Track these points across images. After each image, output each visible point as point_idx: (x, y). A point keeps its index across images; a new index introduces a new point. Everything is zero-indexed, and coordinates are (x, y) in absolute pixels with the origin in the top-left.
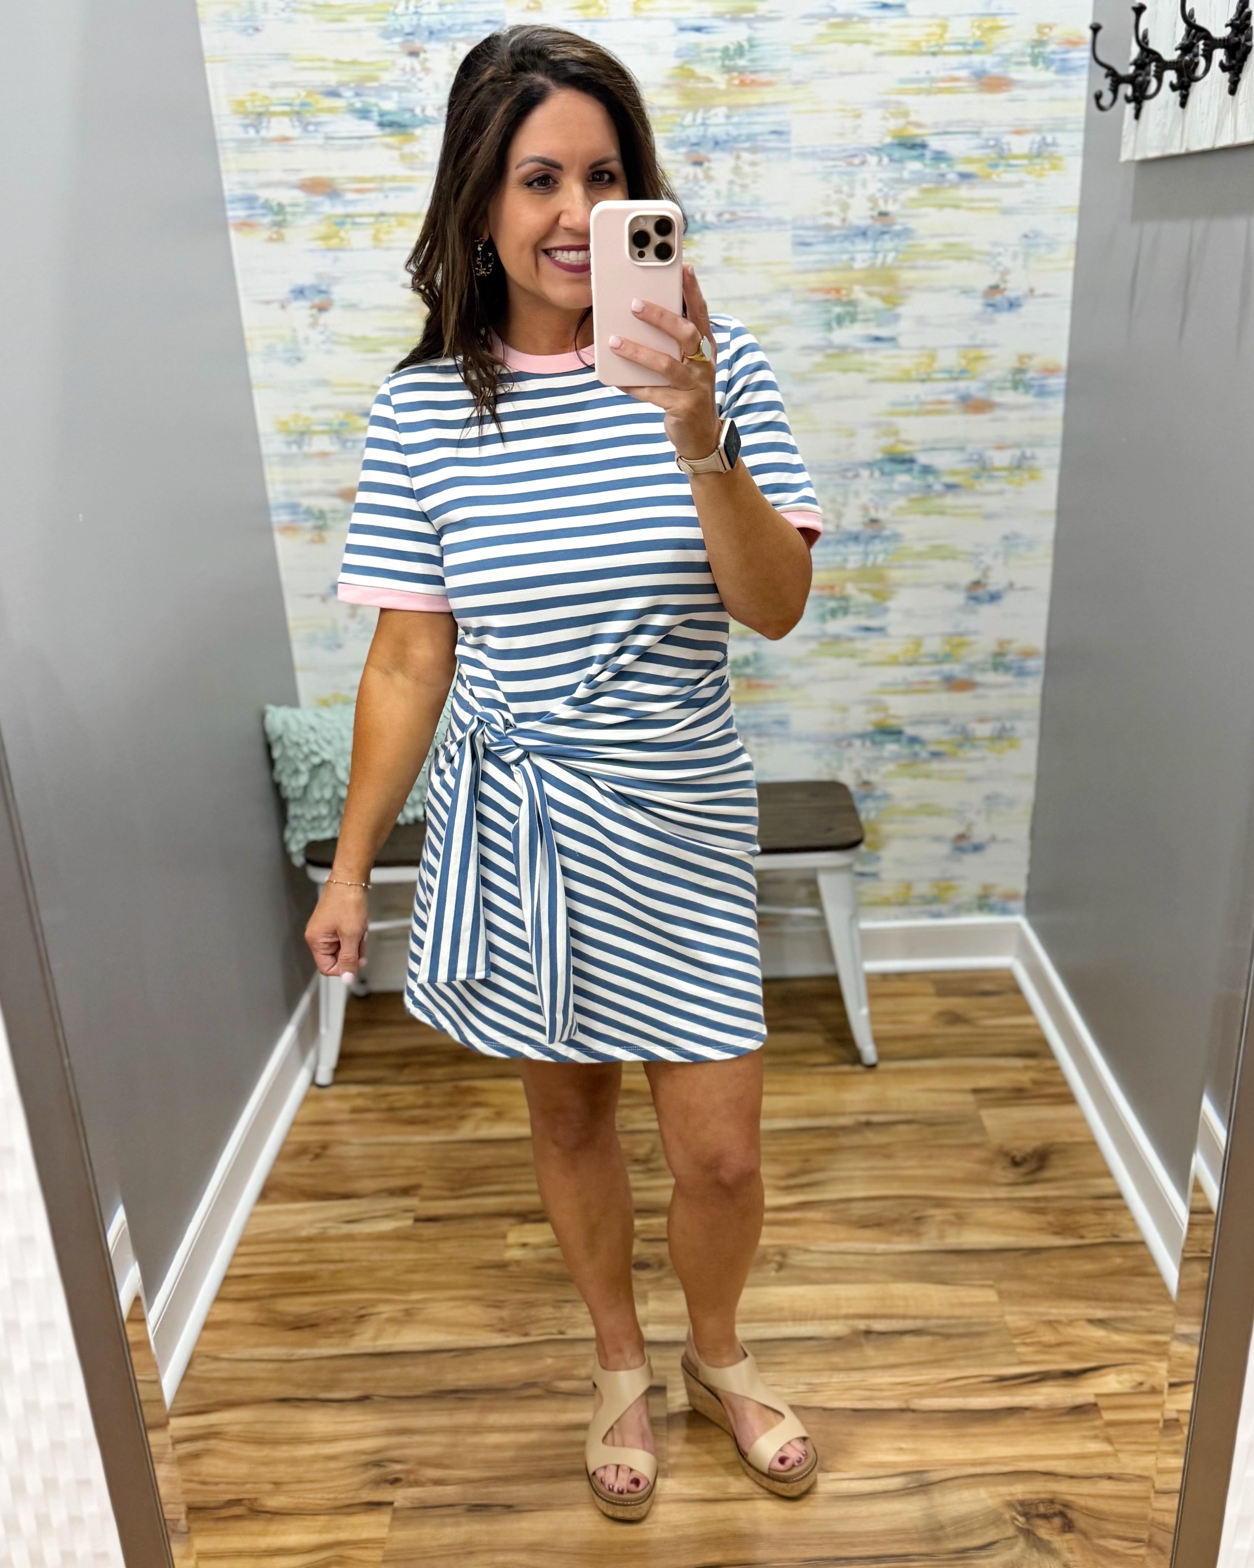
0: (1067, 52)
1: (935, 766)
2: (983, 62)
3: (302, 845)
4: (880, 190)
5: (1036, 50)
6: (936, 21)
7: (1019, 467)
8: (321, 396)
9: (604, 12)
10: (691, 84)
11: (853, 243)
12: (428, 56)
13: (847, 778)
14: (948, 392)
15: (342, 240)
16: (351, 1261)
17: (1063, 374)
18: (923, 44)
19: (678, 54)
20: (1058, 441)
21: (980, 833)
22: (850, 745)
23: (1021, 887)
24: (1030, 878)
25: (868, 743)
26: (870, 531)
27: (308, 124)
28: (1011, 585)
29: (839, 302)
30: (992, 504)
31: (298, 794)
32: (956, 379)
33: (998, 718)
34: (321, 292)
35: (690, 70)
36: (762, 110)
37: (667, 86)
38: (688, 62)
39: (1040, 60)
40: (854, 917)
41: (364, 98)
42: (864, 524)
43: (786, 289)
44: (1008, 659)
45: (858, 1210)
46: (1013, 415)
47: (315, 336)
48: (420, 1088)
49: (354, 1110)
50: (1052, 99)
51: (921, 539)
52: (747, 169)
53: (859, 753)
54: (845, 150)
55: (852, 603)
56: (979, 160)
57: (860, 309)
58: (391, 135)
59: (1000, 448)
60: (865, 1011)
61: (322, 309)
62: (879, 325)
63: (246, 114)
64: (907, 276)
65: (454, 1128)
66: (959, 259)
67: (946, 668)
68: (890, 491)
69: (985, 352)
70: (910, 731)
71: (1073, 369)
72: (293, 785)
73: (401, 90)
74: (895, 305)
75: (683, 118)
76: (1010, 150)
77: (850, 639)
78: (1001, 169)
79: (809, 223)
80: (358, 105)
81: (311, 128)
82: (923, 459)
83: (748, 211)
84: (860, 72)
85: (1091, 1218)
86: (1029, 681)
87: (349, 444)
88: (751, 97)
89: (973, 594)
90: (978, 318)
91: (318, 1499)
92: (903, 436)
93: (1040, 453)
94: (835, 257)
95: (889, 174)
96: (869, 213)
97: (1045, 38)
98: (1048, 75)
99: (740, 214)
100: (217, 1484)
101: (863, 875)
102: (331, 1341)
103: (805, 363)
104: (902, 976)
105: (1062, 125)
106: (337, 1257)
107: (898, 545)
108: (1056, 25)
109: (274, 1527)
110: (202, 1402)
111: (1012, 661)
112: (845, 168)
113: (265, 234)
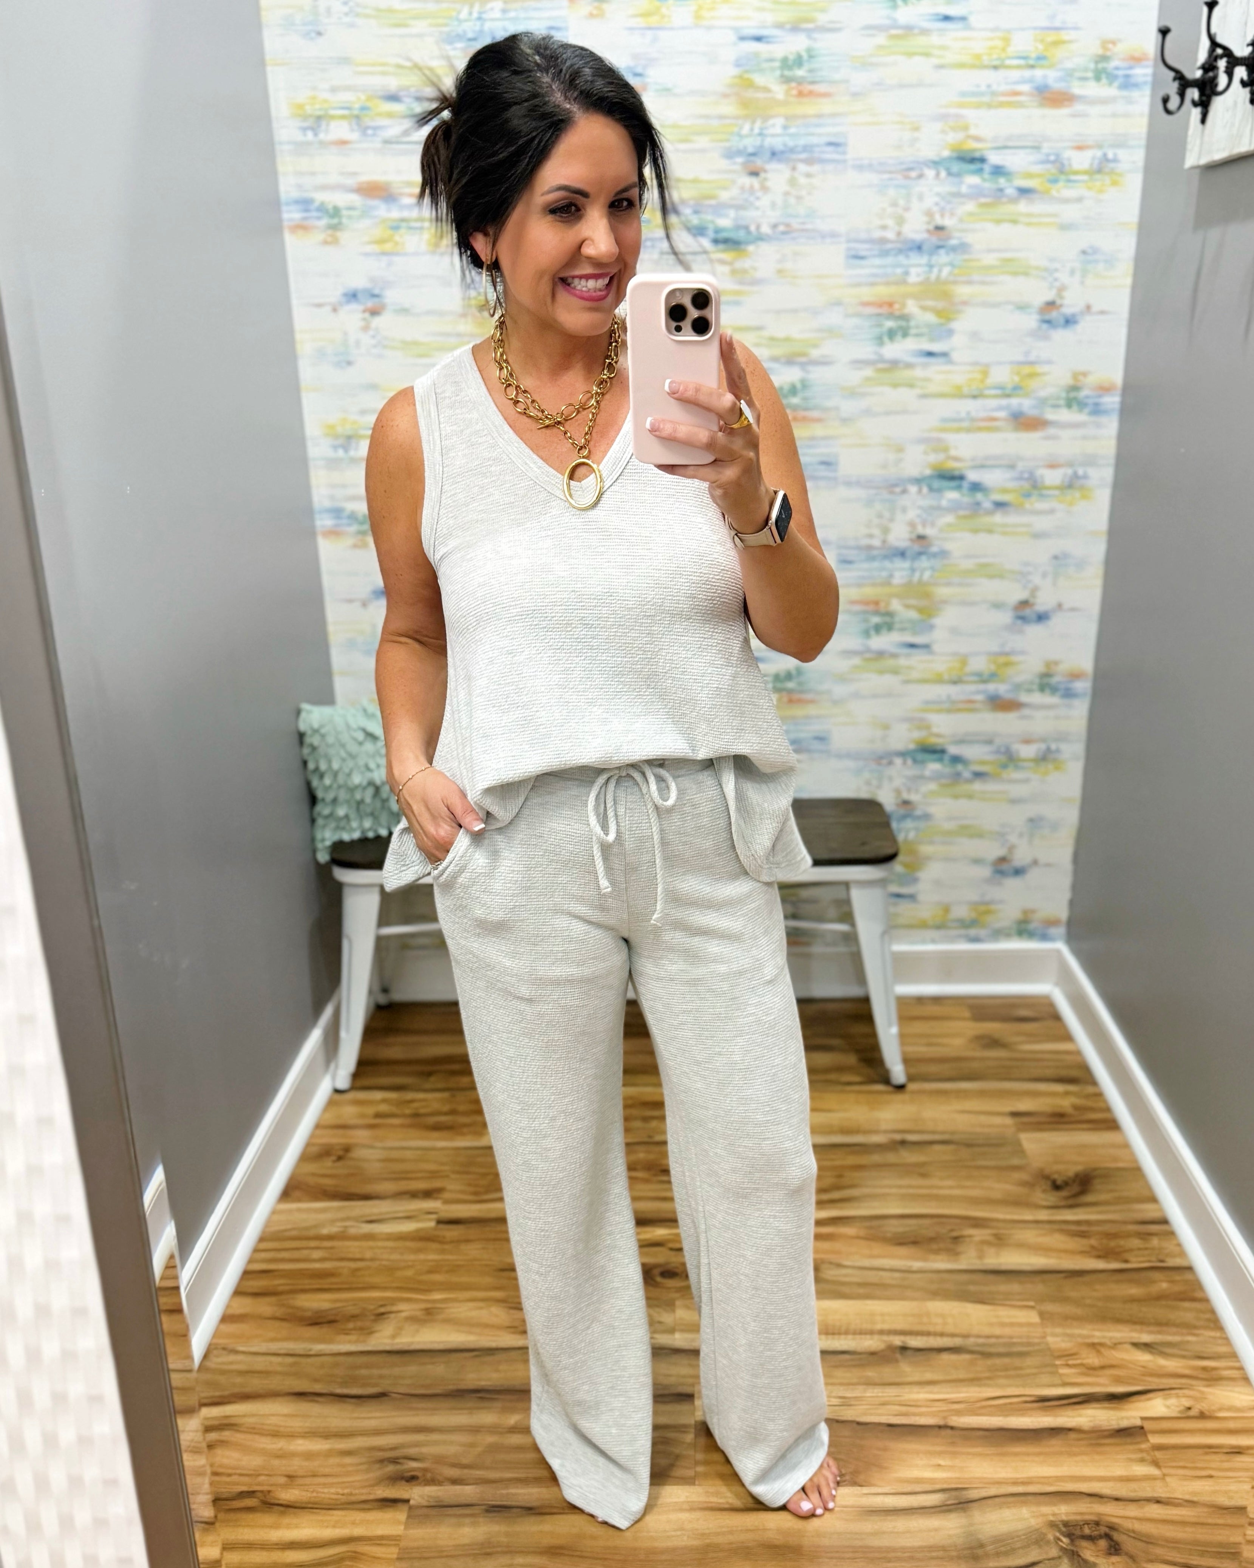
0: (1130, 65)
1: (977, 786)
2: (1045, 77)
4: (937, 204)
5: (1100, 66)
6: (999, 34)
7: (1070, 486)
8: (369, 400)
9: (666, 19)
10: (750, 94)
11: (907, 257)
13: (885, 797)
14: (1001, 408)
15: (397, 244)
16: (371, 1260)
17: (1118, 392)
18: (985, 58)
19: (737, 64)
20: (1112, 461)
21: (1021, 857)
22: (891, 763)
23: (1063, 913)
24: (1072, 904)
25: (910, 762)
26: (917, 548)
27: (367, 128)
28: (1060, 606)
29: (891, 316)
30: (1041, 523)
32: (1008, 396)
33: (1043, 740)
34: (374, 296)
35: (748, 79)
36: (820, 121)
37: (725, 95)
38: (747, 72)
39: (1104, 76)
40: (886, 939)
42: (911, 540)
43: (838, 303)
45: (894, 1227)
46: (1066, 434)
47: (367, 340)
48: (445, 1095)
49: (377, 1116)
50: (1114, 115)
51: (968, 557)
52: (802, 180)
53: (900, 772)
54: (902, 163)
55: (896, 619)
56: (1039, 176)
57: (912, 323)
59: (1052, 466)
60: (895, 1032)
61: (374, 313)
62: (932, 340)
63: (305, 118)
64: (963, 291)
65: (479, 1134)
66: (1015, 274)
67: (991, 687)
68: (939, 508)
69: (1039, 369)
70: (953, 750)
71: (1128, 388)
74: (949, 320)
75: (741, 128)
76: (1070, 165)
77: (894, 656)
78: (1061, 184)
79: (863, 236)
81: (370, 132)
82: (973, 476)
83: (803, 223)
84: (920, 85)
85: (1135, 1242)
86: (1076, 702)
88: (809, 108)
89: (1021, 613)
90: (1033, 334)
91: (333, 1494)
92: (953, 453)
93: (1092, 472)
94: (889, 270)
95: (946, 186)
96: (925, 227)
97: (1109, 54)
98: (1111, 91)
99: (795, 226)
100: (229, 1475)
101: (898, 896)
102: (349, 1337)
103: (855, 377)
104: (937, 1000)
105: (1123, 141)
106: (357, 1256)
107: (946, 562)
108: (1120, 40)
109: (286, 1520)
110: (217, 1393)
111: (1059, 682)
112: (903, 182)
113: (320, 236)
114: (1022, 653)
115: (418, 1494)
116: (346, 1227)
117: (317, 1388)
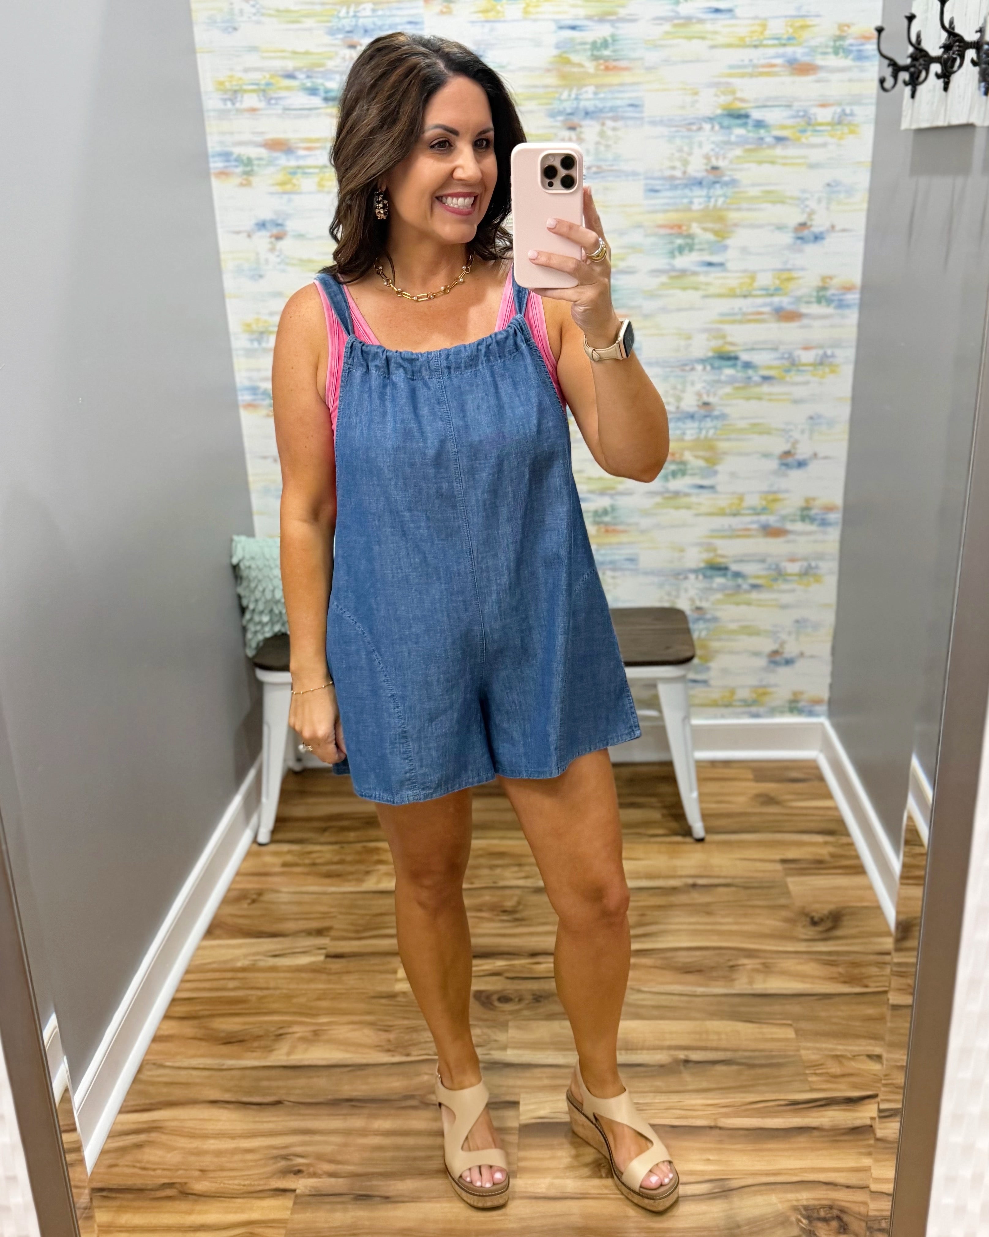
0: (861, 45)
1: (754, 595)
2: (794, 53)
4: (713, 150)
5: (838, 43)
6: (758, 22)
7: (821, 363)
9: (501, 15)
10: (567, 69)
11: (691, 190)
13: (683, 605)
14: (765, 305)
15: (294, 185)
16: (275, 989)
17: (858, 291)
18: (747, 39)
19: (557, 47)
20: (854, 343)
21: (790, 651)
22: (686, 578)
23: (825, 694)
24: (832, 687)
25: (701, 577)
26: (703, 412)
27: (271, 99)
28: (815, 455)
29: (680, 235)
30: (799, 392)
32: (772, 295)
33: (805, 559)
34: (278, 225)
35: (567, 58)
36: (622, 89)
37: (548, 70)
38: (565, 52)
39: (841, 51)
40: (686, 718)
41: (314, 80)
42: (698, 406)
43: (639, 226)
44: (813, 512)
45: (684, 958)
46: (817, 323)
47: (273, 258)
48: (336, 847)
49: (285, 865)
50: (851, 80)
51: (743, 418)
52: (610, 133)
53: (693, 585)
54: (685, 119)
55: (689, 467)
56: (791, 127)
57: (696, 241)
59: (806, 348)
60: (695, 795)
61: (279, 238)
62: (712, 253)
63: (225, 91)
64: (734, 216)
65: (361, 881)
66: (774, 203)
67: (763, 518)
68: (719, 381)
69: (795, 274)
70: (735, 567)
71: (865, 288)
73: (341, 73)
74: (724, 238)
75: (561, 94)
76: (816, 119)
77: (688, 495)
78: (809, 133)
79: (657, 174)
80: (309, 85)
81: (273, 102)
82: (745, 357)
83: (611, 165)
84: (698, 61)
85: (874, 970)
86: (830, 529)
88: (613, 79)
89: (785, 461)
90: (789, 247)
91: (236, 1185)
92: (729, 339)
93: (838, 352)
94: (677, 201)
95: (719, 137)
96: (704, 167)
97: (844, 34)
98: (847, 62)
99: (605, 167)
100: (154, 1170)
101: (695, 681)
102: (254, 1054)
103: (653, 283)
104: (727, 763)
105: (857, 100)
106: (264, 985)
107: (725, 422)
108: (853, 24)
109: (198, 1207)
110: (148, 1101)
111: (816, 514)
112: (686, 133)
113: (237, 180)
114: (787, 491)
115: (302, 1184)
116: (256, 960)
117: (227, 1097)
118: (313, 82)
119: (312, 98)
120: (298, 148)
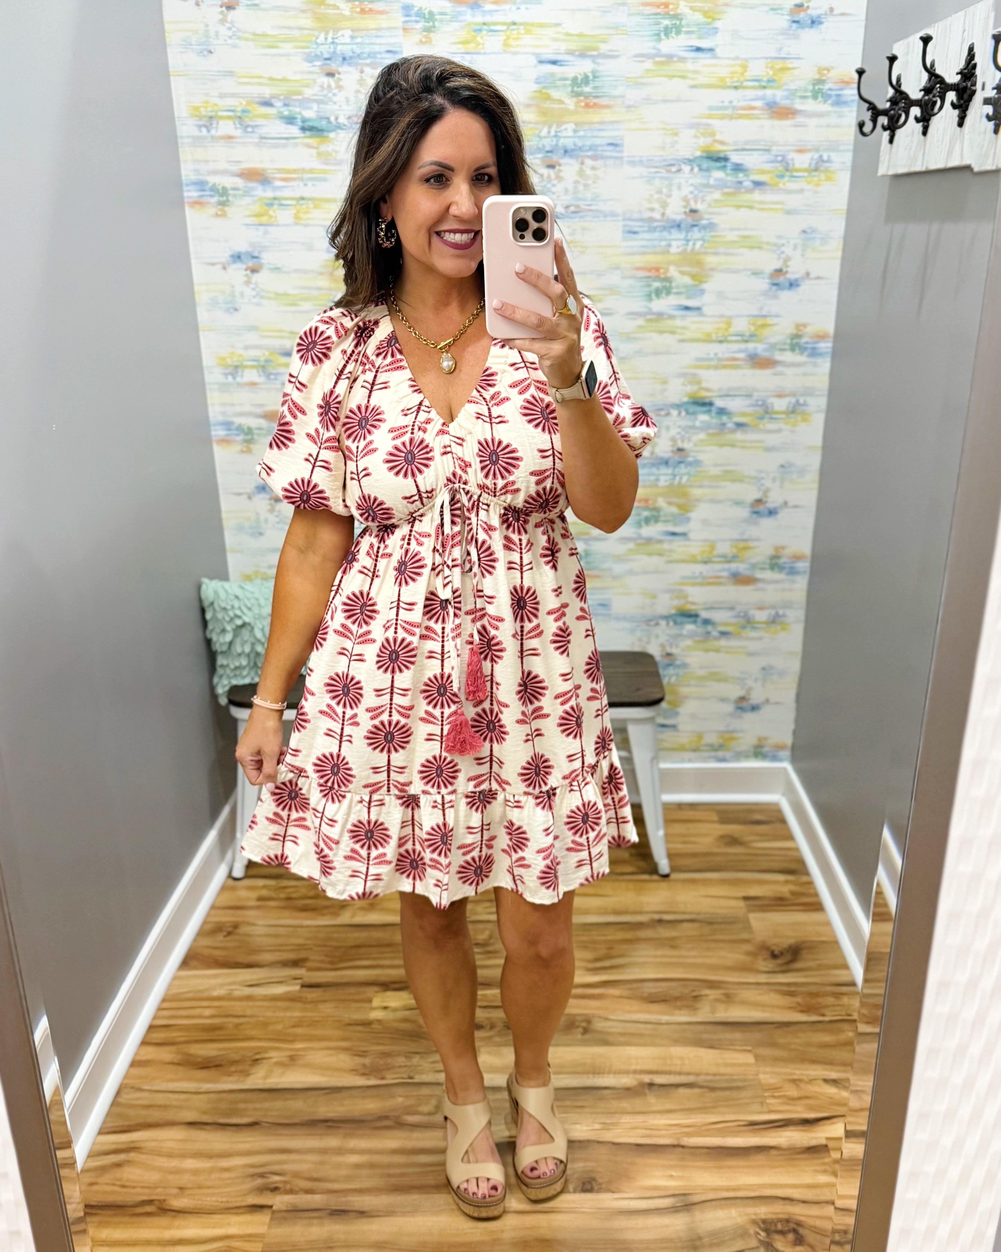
0: (841, 89)
1: (723, 642)
2: (774, 95)
3: (227, 688)
4: (692, 192)
5: (817, 87)
8: (251, 338)
9: (481, 46)
10: (547, 105)
11: (670, 233)
12: (341, 76)
13: (654, 650)
14: (741, 351)
15: (271, 217)
16: (251, 1016)
17: (831, 340)
18: (728, 80)
19: (538, 81)
20: (826, 393)
21: (756, 697)
22: (657, 624)
23: (788, 740)
24: (795, 732)
25: (671, 623)
26: (677, 458)
27: (247, 126)
28: (786, 504)
29: (657, 278)
30: (773, 440)
31: (224, 648)
32: (747, 341)
33: (773, 607)
34: (254, 257)
35: (546, 93)
36: (602, 127)
37: (531, 106)
38: (545, 88)
39: (820, 95)
40: (655, 759)
41: (291, 108)
42: (673, 451)
43: (617, 268)
44: (782, 561)
45: (650, 989)
46: (790, 371)
47: (248, 291)
49: (260, 899)
50: (828, 126)
51: (716, 465)
52: (589, 172)
53: (664, 631)
54: (665, 160)
55: (662, 513)
56: (769, 172)
57: (674, 284)
58: (311, 137)
59: (780, 396)
60: (661, 833)
61: (254, 271)
62: (689, 297)
63: (201, 118)
64: (711, 260)
65: (336, 915)
66: (752, 248)
67: (733, 566)
68: (693, 427)
69: (770, 321)
70: (704, 615)
71: (838, 337)
72: (220, 641)
73: (319, 102)
74: (701, 282)
75: (542, 131)
76: (793, 164)
77: (660, 542)
78: (786, 179)
79: (636, 216)
80: (286, 113)
81: (249, 129)
82: (719, 403)
83: (590, 205)
84: (678, 100)
85: (830, 1000)
86: (798, 578)
87: (272, 377)
88: (594, 116)
89: (756, 509)
90: (765, 294)
92: (704, 385)
93: (811, 401)
94: (656, 243)
95: (699, 179)
96: (683, 210)
97: (824, 78)
98: (826, 107)
99: (583, 207)
100: (134, 1187)
101: (663, 726)
102: (231, 1078)
103: (630, 325)
104: (693, 806)
105: (834, 147)
106: (240, 1013)
107: (699, 469)
108: (833, 68)
109: (177, 1222)
110: (126, 1123)
111: (785, 563)
112: (665, 175)
113: (212, 211)
114: (757, 540)
115: (278, 1201)
116: (232, 990)
117: (205, 1118)
118: (290, 111)
119: (290, 126)
120: (274, 178)
